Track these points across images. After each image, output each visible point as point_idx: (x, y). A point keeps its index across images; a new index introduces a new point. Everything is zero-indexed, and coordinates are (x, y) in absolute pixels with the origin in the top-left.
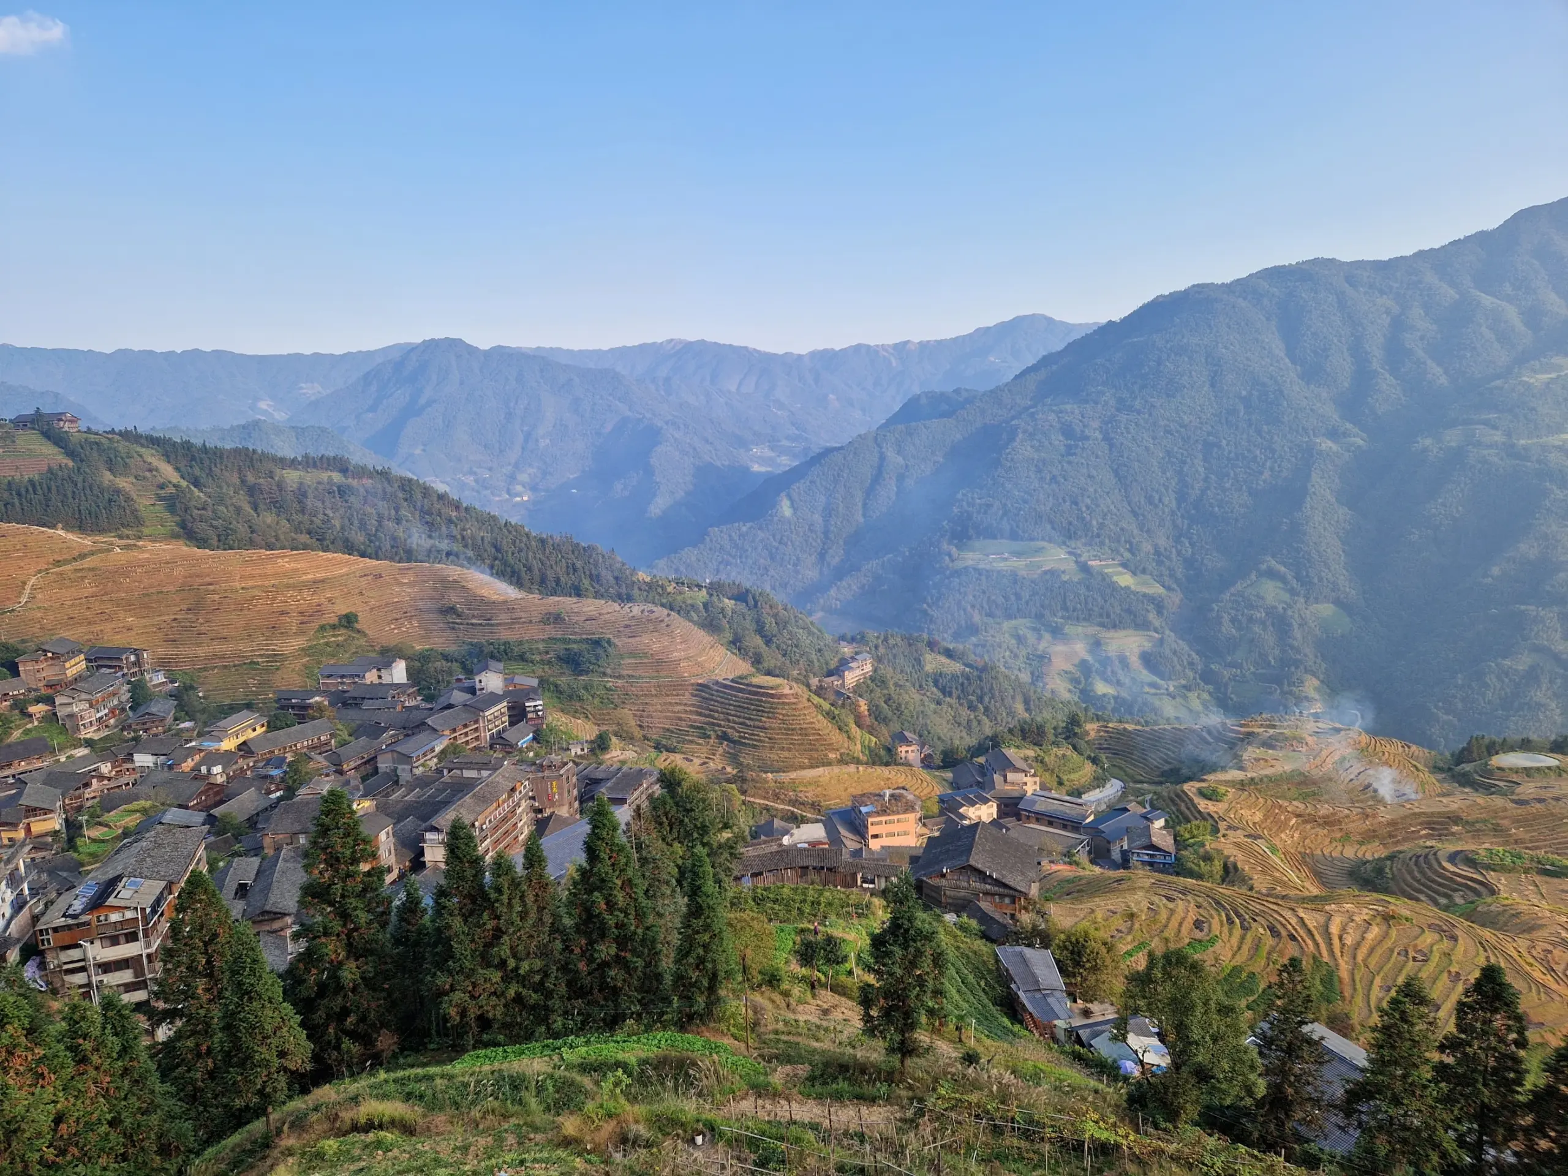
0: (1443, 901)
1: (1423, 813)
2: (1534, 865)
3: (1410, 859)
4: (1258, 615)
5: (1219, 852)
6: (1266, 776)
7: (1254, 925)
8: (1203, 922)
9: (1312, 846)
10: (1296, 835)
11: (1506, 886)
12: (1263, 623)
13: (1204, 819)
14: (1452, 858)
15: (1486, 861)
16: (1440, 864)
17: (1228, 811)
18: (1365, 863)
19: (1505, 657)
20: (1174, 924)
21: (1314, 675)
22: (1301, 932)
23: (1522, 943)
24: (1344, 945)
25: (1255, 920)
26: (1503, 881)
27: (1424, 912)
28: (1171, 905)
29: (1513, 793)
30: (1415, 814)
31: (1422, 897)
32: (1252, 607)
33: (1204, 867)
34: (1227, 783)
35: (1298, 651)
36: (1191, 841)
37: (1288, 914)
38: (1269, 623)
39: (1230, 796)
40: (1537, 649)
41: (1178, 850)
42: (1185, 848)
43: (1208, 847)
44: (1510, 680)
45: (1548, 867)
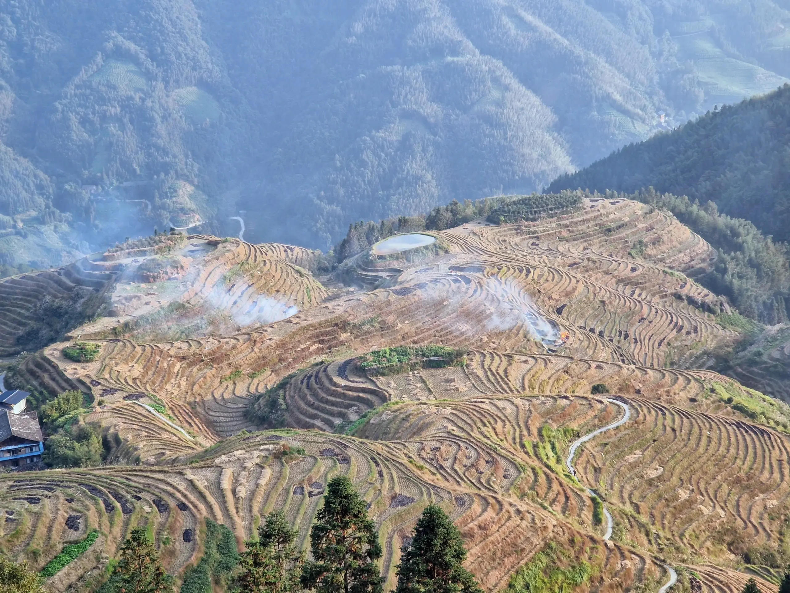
0: (338, 421)
1: (311, 325)
2: (419, 359)
3: (302, 382)
4: (113, 110)
5: (96, 425)
6: (142, 317)
7: (138, 504)
8: (77, 518)
9: (202, 392)
10: (183, 383)
11: (396, 389)
12: (119, 120)
13: (74, 388)
14: (342, 371)
15: (375, 365)
16: (331, 380)
17: (101, 370)
18: (258, 399)
19: (378, 129)
20: (42, 530)
21: (187, 179)
22: (192, 497)
23: (413, 447)
24: (238, 499)
25: (139, 498)
26: (393, 385)
27: (315, 439)
28: (35, 508)
29: (395, 283)
30: (303, 328)
31: (318, 423)
32: (103, 100)
33: (80, 449)
34: (95, 336)
35: (165, 152)
36: (62, 419)
37: (175, 480)
38: (126, 120)
39: (101, 351)
40: (407, 115)
41: (46, 435)
42: (55, 430)
43: (82, 423)
44: (386, 155)
45: (432, 358)
